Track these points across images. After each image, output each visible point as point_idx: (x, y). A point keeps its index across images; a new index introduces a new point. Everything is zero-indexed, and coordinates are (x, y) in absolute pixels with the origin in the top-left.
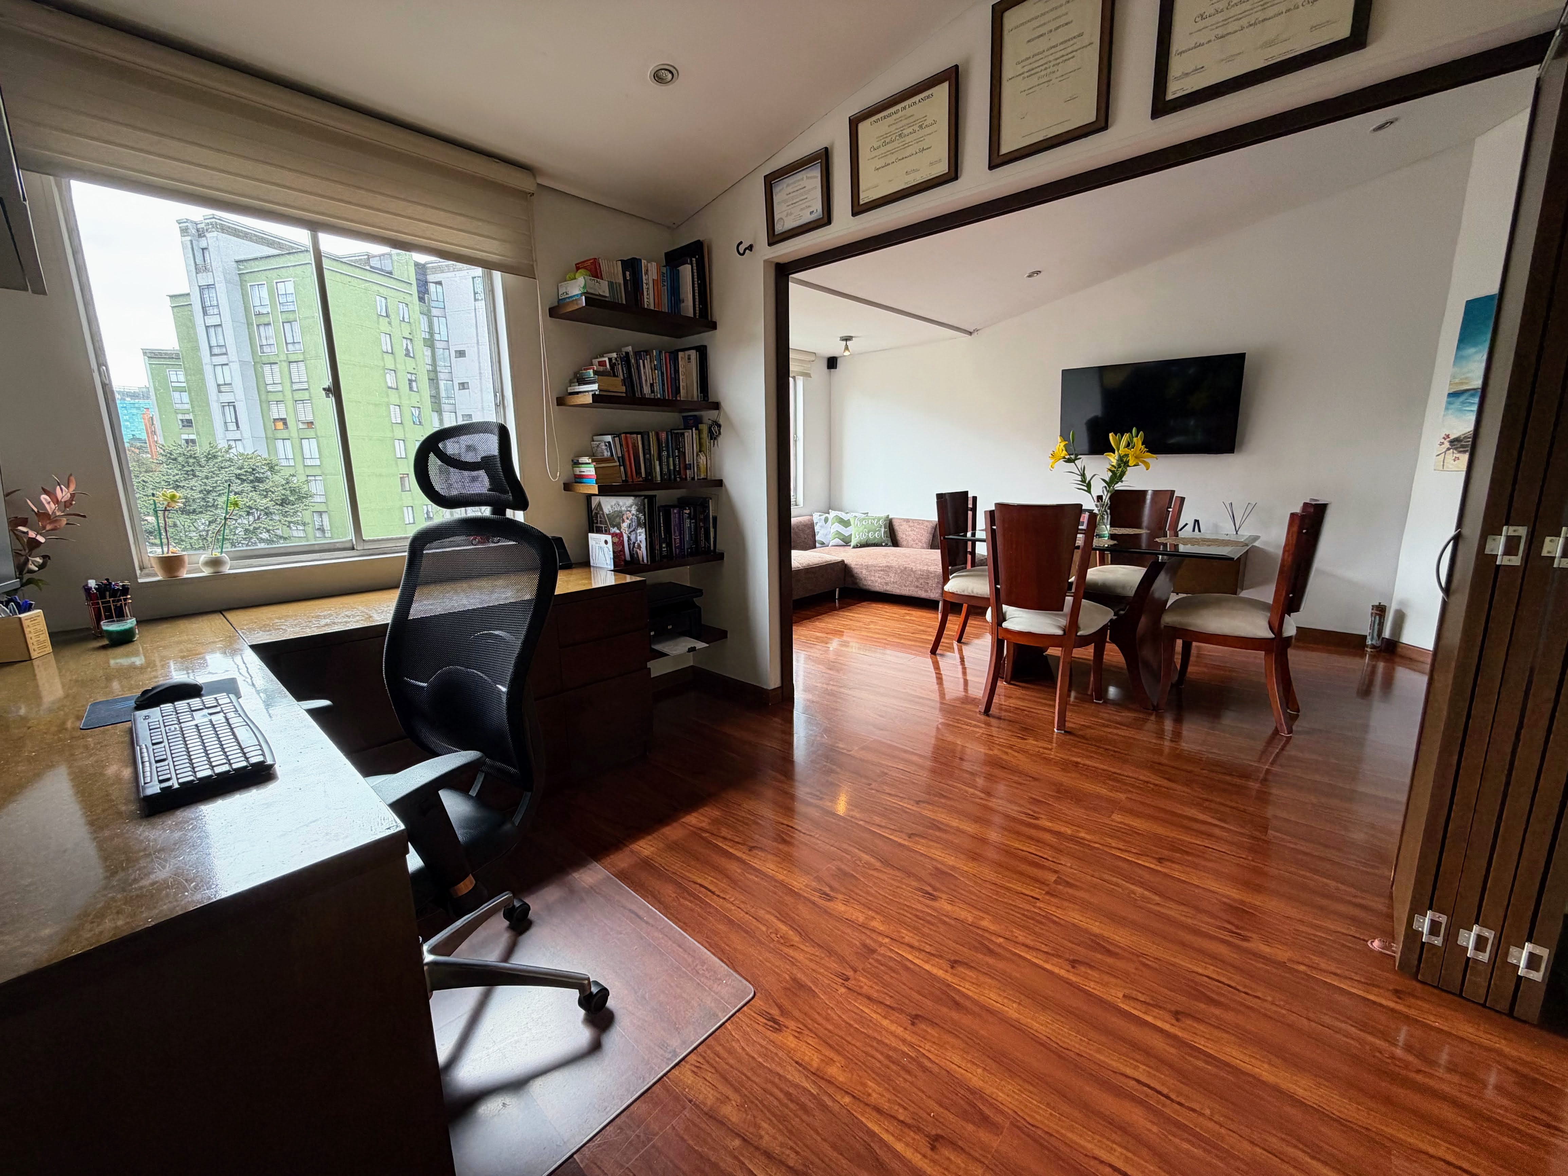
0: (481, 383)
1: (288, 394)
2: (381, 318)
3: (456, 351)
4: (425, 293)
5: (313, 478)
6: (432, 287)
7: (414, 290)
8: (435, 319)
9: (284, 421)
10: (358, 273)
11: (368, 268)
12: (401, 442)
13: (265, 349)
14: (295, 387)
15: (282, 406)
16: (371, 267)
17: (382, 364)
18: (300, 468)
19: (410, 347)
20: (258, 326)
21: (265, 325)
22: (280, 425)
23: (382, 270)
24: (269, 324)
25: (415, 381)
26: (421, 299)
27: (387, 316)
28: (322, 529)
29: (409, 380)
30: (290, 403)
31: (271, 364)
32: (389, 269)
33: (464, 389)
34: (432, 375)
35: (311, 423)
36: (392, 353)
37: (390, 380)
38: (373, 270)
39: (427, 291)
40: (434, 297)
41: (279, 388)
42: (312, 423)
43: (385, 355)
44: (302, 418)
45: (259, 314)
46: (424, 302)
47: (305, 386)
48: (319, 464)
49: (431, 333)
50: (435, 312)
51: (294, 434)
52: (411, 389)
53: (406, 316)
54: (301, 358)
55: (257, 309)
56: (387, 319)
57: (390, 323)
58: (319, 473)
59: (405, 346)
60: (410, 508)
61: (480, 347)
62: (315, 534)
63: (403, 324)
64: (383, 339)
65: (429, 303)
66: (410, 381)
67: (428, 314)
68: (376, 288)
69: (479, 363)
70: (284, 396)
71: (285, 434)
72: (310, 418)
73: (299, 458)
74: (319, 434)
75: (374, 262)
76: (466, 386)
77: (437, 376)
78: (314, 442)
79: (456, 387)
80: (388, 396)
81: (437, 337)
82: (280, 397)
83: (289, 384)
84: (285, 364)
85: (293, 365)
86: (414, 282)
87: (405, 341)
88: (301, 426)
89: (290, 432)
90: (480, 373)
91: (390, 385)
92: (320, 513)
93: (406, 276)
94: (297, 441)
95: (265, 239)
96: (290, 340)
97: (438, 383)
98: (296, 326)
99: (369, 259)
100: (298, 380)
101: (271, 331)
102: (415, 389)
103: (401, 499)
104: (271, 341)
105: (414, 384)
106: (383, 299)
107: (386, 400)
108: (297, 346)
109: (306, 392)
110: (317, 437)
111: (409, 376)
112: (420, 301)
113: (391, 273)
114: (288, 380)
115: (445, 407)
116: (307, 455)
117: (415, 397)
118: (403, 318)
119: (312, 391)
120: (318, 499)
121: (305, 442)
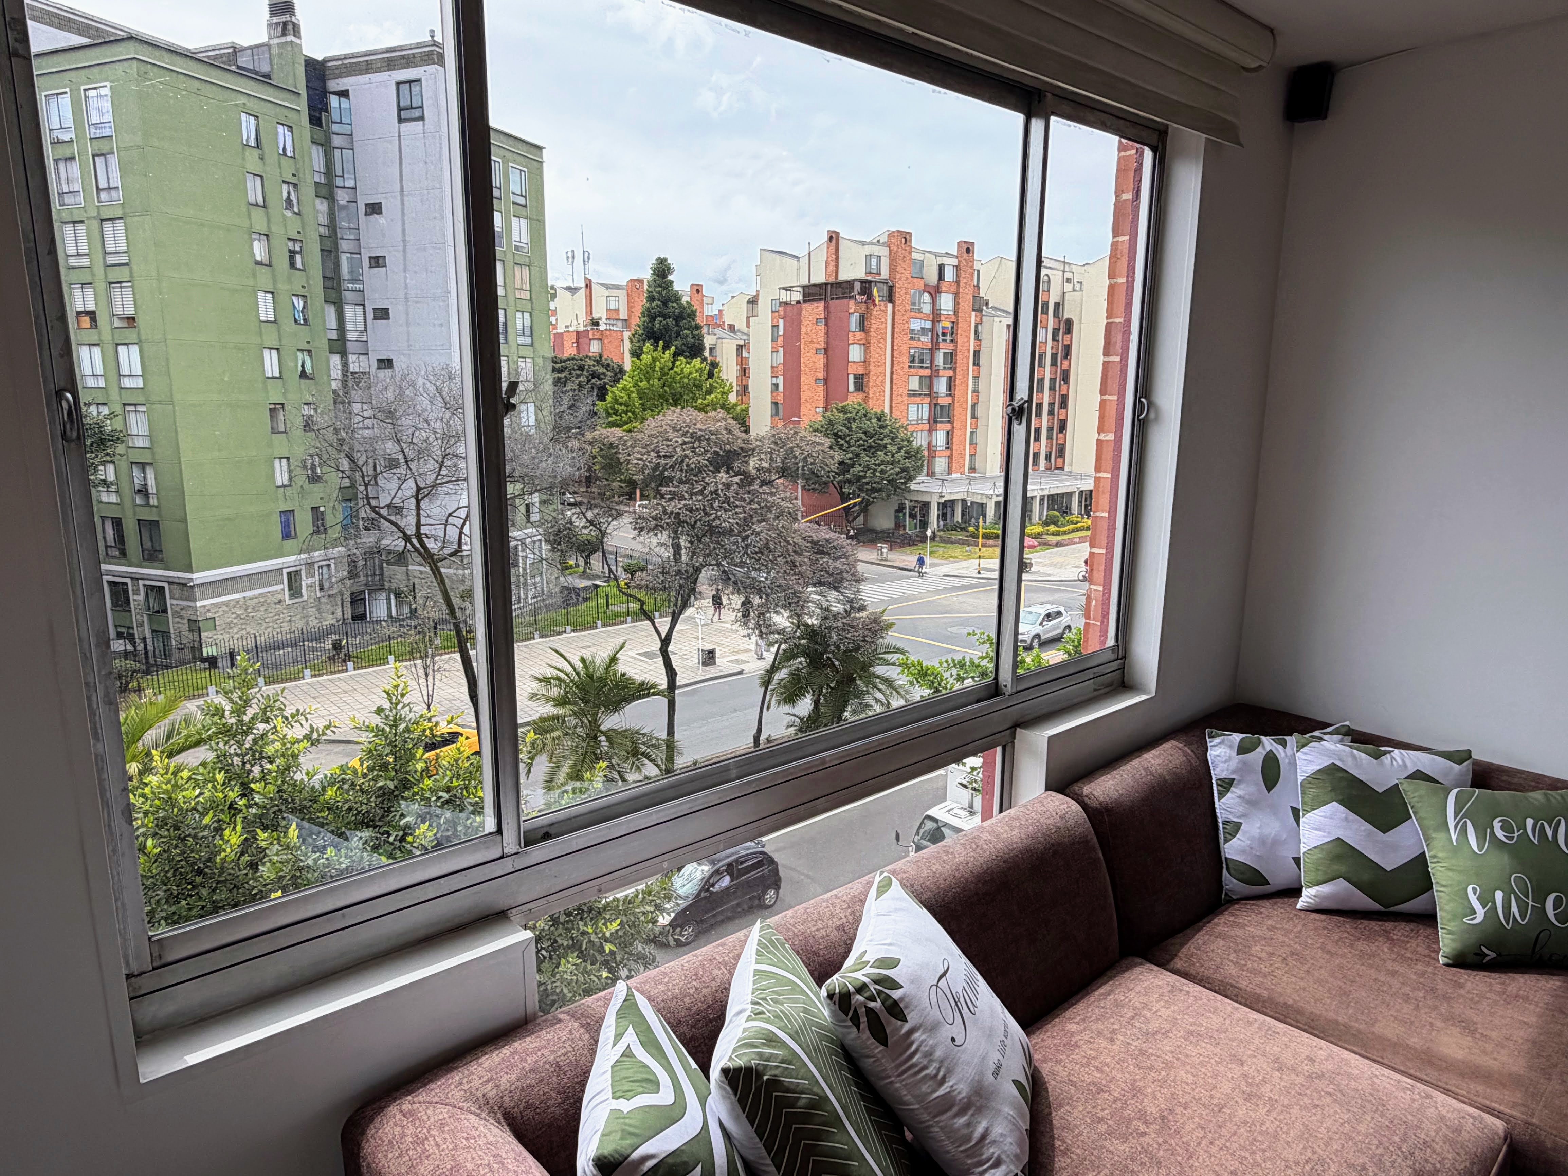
0: (405, 260)
1: (99, 271)
2: (248, 150)
3: (366, 205)
4: (321, 110)
5: (132, 408)
6: (334, 101)
7: (302, 105)
8: (337, 153)
9: (92, 315)
10: (215, 77)
11: (233, 68)
12: (274, 352)
13: (68, 199)
14: (111, 260)
15: (89, 292)
16: (238, 67)
17: (246, 224)
18: (114, 394)
19: (293, 197)
20: (56, 161)
21: (66, 159)
22: (86, 321)
23: (257, 73)
24: (72, 158)
25: (300, 253)
26: (315, 121)
27: (258, 146)
28: (143, 491)
29: (290, 251)
30: (101, 286)
31: (74, 222)
32: (265, 68)
33: (378, 266)
34: (328, 245)
35: (131, 320)
36: (264, 207)
37: (259, 250)
38: (243, 73)
39: (326, 108)
40: (335, 117)
41: (85, 262)
42: (133, 319)
43: (252, 208)
44: (119, 311)
45: (58, 142)
46: (320, 125)
47: (124, 259)
48: (141, 386)
49: (329, 172)
50: (337, 141)
51: (107, 336)
52: (292, 265)
53: (289, 148)
54: (119, 213)
55: (55, 134)
56: (256, 152)
57: (262, 158)
58: (141, 400)
59: (285, 195)
60: (284, 461)
61: (406, 198)
62: (134, 500)
63: (284, 160)
64: (249, 184)
65: (328, 125)
66: (292, 253)
67: (326, 145)
68: (242, 100)
69: (404, 224)
70: (93, 275)
71: (93, 337)
72: (130, 311)
73: (113, 374)
74: (143, 338)
75: (243, 61)
76: (381, 261)
77: (336, 244)
78: (135, 350)
79: (366, 263)
80: (254, 275)
81: (339, 182)
82: (86, 277)
83: (101, 256)
84: (95, 224)
85: (107, 226)
86: (303, 91)
87: (285, 186)
88: (117, 323)
89: (99, 334)
90: (404, 241)
91: (258, 258)
92: (143, 466)
93: (291, 81)
94: (110, 348)
95: (74, 21)
96: (103, 184)
97: (337, 258)
98: (113, 160)
99: (235, 52)
100: (113, 250)
101: (75, 169)
102: (299, 265)
103: (270, 445)
104: (77, 187)
105: (298, 258)
106: (252, 119)
107: (251, 282)
108: (114, 193)
109: (125, 269)
110: (139, 343)
111: (290, 244)
112: (311, 122)
113: (268, 76)
114: (100, 249)
115: (348, 296)
116: (125, 371)
117: (299, 279)
118: (284, 149)
119: (135, 268)
120: (140, 443)
121: (122, 350)
